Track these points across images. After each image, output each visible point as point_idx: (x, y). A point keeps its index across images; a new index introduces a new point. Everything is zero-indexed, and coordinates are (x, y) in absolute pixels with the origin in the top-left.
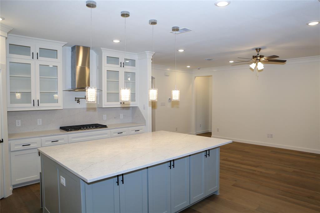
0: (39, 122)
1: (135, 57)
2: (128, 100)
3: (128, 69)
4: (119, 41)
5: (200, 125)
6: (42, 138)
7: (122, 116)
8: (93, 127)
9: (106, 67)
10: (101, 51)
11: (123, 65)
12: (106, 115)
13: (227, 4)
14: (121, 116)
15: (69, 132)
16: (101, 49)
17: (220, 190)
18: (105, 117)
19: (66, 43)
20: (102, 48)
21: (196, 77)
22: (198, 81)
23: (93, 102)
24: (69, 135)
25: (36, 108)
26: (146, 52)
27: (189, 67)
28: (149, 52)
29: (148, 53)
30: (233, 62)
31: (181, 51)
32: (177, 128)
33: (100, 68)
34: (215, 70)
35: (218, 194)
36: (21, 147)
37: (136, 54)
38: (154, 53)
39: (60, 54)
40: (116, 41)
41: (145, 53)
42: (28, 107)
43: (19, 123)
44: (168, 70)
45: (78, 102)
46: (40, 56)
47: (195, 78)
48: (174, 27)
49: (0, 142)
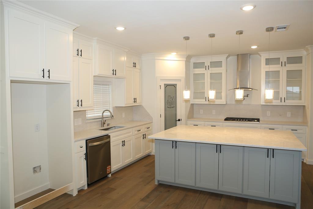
1: (302, 53)
3: (292, 67)
7: (290, 115)
9: (266, 68)
11: (283, 64)
18: (269, 113)
24: (225, 123)
25: (207, 103)
39: (224, 63)
40: (254, 47)
42: (202, 101)
43: (202, 112)
46: (210, 68)
49: (179, 120)
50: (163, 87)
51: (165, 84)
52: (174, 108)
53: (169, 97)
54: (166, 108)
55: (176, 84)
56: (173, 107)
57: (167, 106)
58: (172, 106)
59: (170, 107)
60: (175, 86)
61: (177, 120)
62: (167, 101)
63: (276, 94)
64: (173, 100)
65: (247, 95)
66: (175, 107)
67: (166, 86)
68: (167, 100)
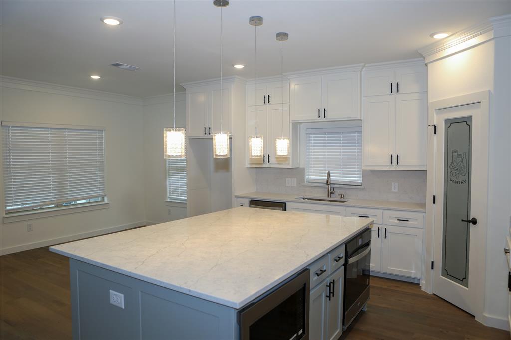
49: (474, 221)
50: (441, 128)
51: (446, 121)
52: (465, 185)
53: (455, 154)
54: (449, 180)
55: (471, 117)
56: (462, 182)
57: (449, 178)
58: (461, 178)
59: (457, 180)
60: (467, 121)
62: (449, 164)
64: (462, 161)
66: (466, 183)
67: (450, 123)
68: (450, 161)
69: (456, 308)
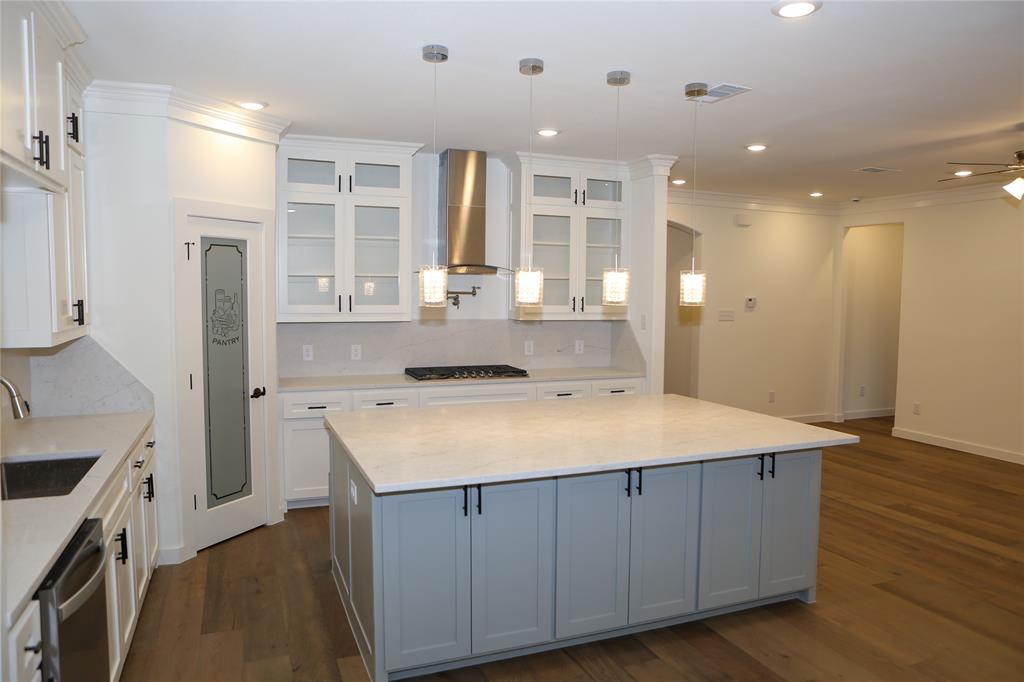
0: (356, 352)
1: (622, 172)
2: (536, 301)
3: (599, 208)
4: (555, 133)
5: (863, 389)
6: (356, 393)
7: (582, 348)
8: (487, 373)
9: (534, 205)
10: (518, 160)
11: (580, 198)
12: (532, 343)
13: (812, 8)
14: (579, 346)
15: (422, 383)
16: (517, 156)
17: (820, 588)
18: (529, 346)
19: (422, 145)
20: (518, 153)
21: (848, 228)
22: (861, 241)
23: (437, 303)
24: (423, 390)
25: (346, 317)
26: (649, 156)
27: (817, 195)
28: (657, 156)
29: (655, 158)
30: (970, 173)
31: (757, 148)
32: (772, 394)
33: (515, 208)
34: (920, 204)
35: (812, 599)
36: (304, 411)
37: (625, 163)
38: (676, 158)
39: (405, 174)
40: (548, 133)
41: (647, 159)
42: (327, 313)
43: (308, 352)
44: (753, 206)
45: (454, 304)
46: (356, 185)
47: (845, 233)
48: (689, 86)
49: (258, 393)
50: (197, 251)
51: (203, 239)
52: (238, 344)
53: (219, 297)
54: (211, 340)
55: (244, 241)
56: (233, 341)
57: (212, 337)
58: (232, 335)
59: (225, 339)
60: (238, 247)
61: (251, 393)
62: (210, 314)
63: (555, 287)
64: (232, 307)
65: (474, 288)
66: (240, 340)
67: (210, 245)
68: (211, 307)
69: (219, 547)
